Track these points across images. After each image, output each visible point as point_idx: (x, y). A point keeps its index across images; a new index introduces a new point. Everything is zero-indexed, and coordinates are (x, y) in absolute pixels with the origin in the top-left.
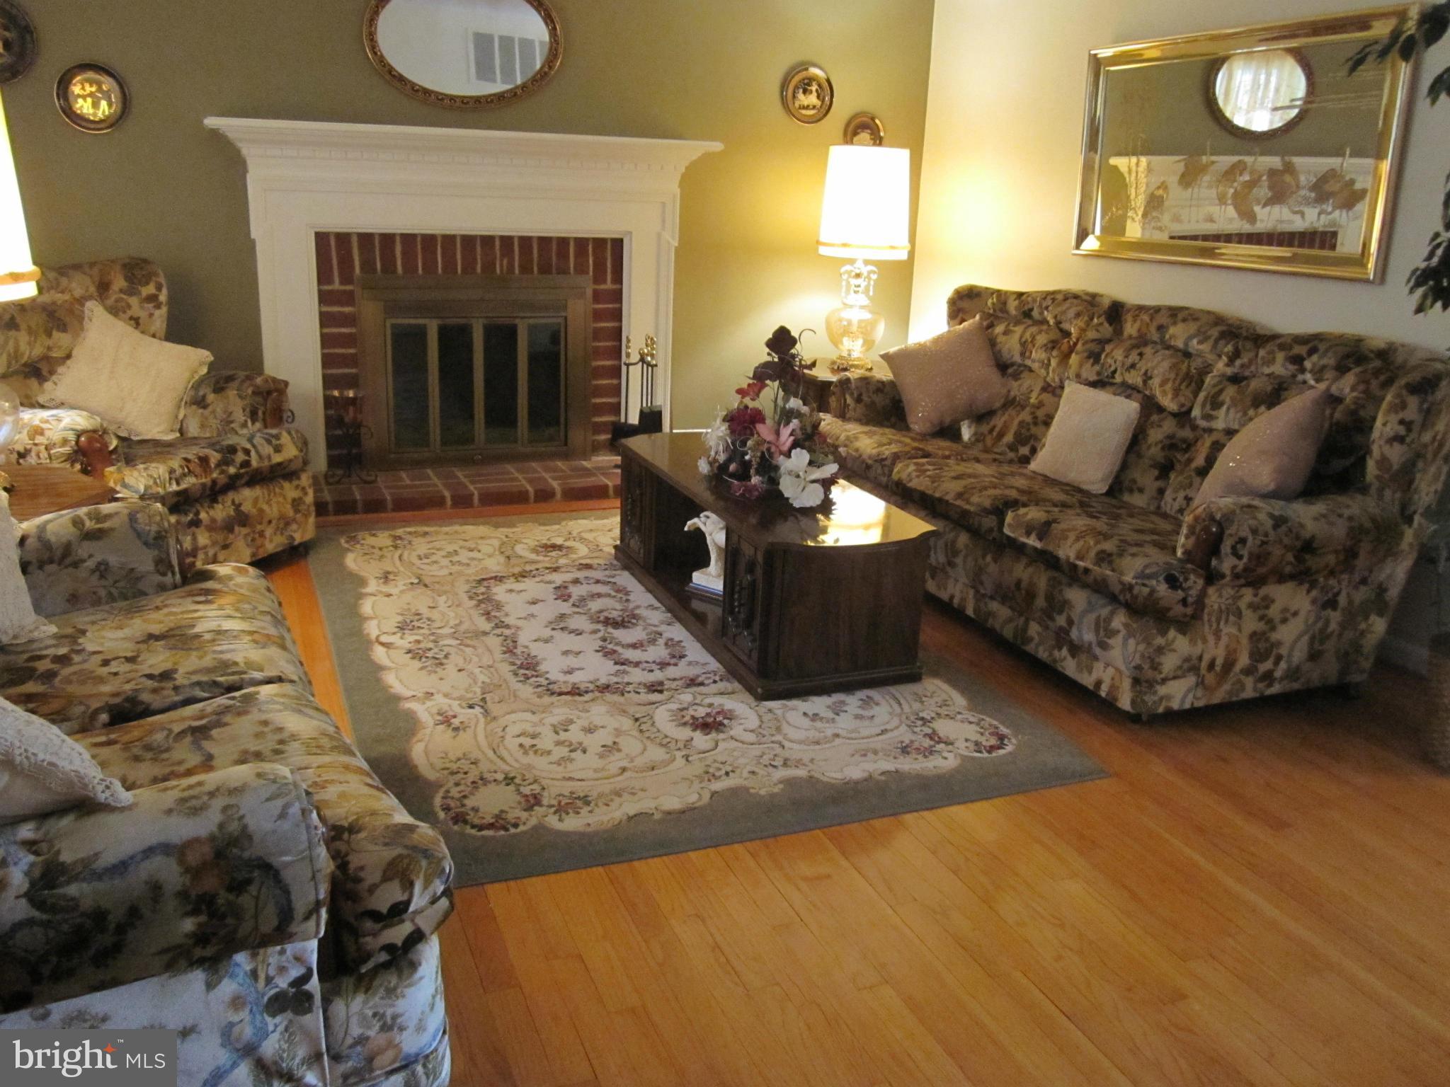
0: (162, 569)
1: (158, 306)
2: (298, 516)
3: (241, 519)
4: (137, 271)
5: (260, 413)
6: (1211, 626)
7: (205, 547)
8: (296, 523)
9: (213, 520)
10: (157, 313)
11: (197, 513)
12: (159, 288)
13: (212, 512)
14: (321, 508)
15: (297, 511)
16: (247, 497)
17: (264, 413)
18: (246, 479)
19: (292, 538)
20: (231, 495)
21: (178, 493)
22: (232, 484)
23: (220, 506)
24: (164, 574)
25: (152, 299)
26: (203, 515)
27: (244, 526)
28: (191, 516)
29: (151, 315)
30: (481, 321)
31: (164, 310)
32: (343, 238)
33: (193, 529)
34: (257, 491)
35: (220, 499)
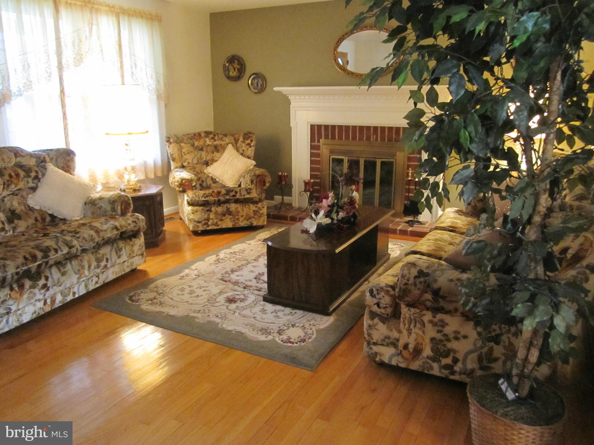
0: (113, 210)
1: (250, 147)
2: (256, 216)
3: (229, 212)
4: (247, 136)
5: (254, 182)
6: (405, 325)
7: (213, 219)
8: (255, 218)
9: (217, 211)
10: (250, 149)
11: (211, 208)
12: (252, 141)
13: (217, 209)
14: (269, 216)
15: (255, 215)
16: (233, 207)
17: (256, 182)
18: (233, 201)
19: (252, 223)
20: (226, 205)
21: (204, 201)
22: (227, 201)
23: (221, 207)
24: (113, 212)
25: (249, 144)
26: (213, 209)
27: (230, 215)
28: (208, 208)
29: (248, 149)
30: (363, 159)
31: (253, 148)
32: (319, 127)
33: (209, 212)
34: (238, 205)
35: (222, 205)
